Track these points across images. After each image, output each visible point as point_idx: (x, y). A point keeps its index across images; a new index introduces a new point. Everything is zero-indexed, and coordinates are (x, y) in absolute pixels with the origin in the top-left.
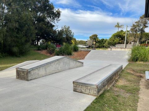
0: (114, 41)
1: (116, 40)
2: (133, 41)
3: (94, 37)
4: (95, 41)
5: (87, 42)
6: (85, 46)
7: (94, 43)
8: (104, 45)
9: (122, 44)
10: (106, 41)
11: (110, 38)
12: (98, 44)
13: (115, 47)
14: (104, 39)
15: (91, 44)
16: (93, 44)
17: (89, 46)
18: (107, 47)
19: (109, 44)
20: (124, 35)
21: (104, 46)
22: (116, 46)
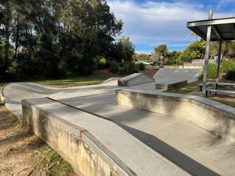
0: (189, 55)
1: (192, 54)
2: (216, 55)
3: (162, 50)
4: (163, 55)
5: (150, 56)
6: (148, 62)
7: (162, 57)
8: (176, 60)
9: (200, 60)
10: (178, 55)
11: (184, 52)
12: (166, 60)
13: (191, 63)
14: (176, 52)
15: (156, 60)
16: (160, 60)
17: (154, 63)
18: (179, 63)
19: (182, 60)
20: (204, 46)
21: (175, 63)
22: (193, 62)
